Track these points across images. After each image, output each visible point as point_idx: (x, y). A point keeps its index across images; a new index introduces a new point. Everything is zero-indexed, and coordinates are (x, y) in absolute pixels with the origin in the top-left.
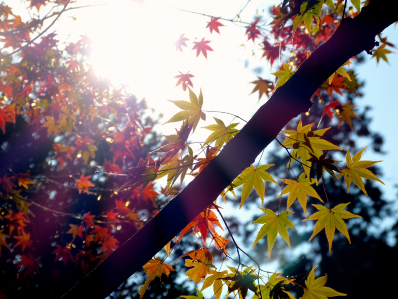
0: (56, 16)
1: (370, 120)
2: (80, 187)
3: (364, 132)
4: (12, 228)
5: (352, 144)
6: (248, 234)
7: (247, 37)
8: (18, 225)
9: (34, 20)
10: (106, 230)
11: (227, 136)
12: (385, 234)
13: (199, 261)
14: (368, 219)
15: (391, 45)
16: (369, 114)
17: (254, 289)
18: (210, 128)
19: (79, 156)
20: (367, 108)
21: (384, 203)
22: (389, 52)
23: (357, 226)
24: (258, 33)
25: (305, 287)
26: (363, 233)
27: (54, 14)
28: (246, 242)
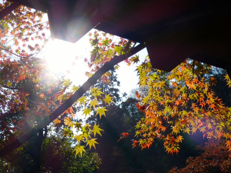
0: (37, 54)
1: (117, 78)
2: (41, 96)
3: (115, 81)
4: (23, 106)
5: (112, 83)
6: (86, 104)
7: (84, 61)
8: (25, 105)
9: (31, 54)
10: (47, 107)
11: (76, 89)
12: (119, 105)
13: (68, 120)
14: (115, 102)
15: (119, 66)
16: (117, 76)
17: (81, 128)
18: (72, 87)
19: (41, 88)
20: (116, 75)
21: (119, 98)
22: (119, 67)
23: (113, 103)
24: (87, 60)
25: (93, 127)
26: (114, 105)
27: (36, 53)
28: (85, 106)
